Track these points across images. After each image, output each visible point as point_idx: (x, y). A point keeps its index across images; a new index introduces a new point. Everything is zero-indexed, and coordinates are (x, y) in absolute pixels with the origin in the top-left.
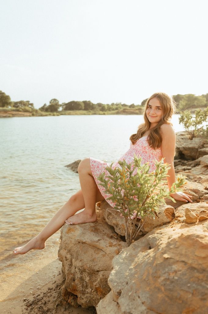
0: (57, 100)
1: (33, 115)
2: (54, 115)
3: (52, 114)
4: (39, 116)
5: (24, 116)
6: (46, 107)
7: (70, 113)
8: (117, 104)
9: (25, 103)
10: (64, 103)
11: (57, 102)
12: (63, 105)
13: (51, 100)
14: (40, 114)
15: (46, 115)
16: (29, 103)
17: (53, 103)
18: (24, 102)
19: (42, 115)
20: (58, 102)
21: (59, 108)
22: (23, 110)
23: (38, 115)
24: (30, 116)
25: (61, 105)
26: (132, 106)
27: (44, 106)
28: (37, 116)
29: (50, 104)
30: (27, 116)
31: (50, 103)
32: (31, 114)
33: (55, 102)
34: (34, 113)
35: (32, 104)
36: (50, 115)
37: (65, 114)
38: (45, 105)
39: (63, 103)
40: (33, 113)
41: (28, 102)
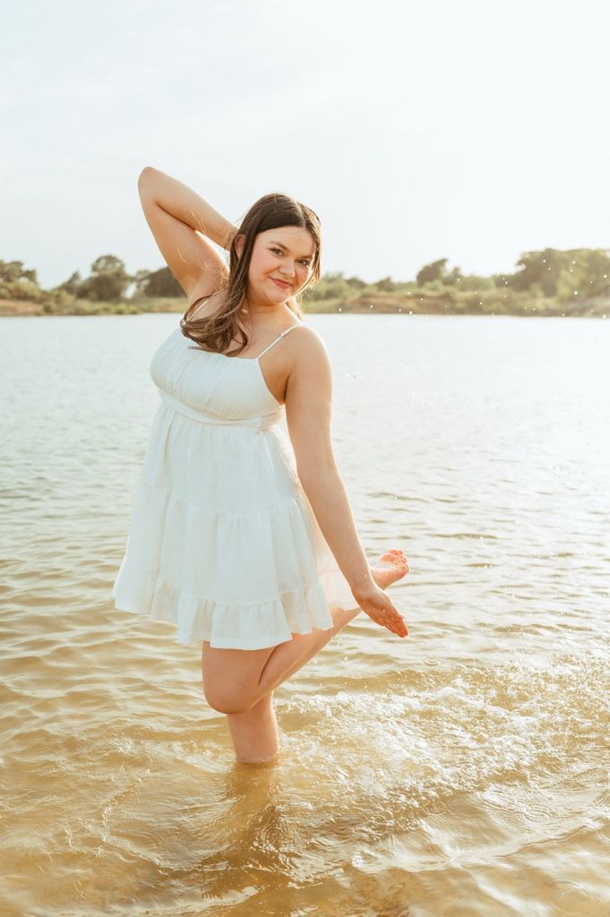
0: (120, 261)
1: (48, 311)
2: (120, 313)
3: (113, 308)
4: (70, 314)
5: (15, 313)
6: (78, 283)
7: (168, 306)
8: (331, 276)
9: (6, 269)
10: (146, 271)
11: (118, 265)
12: (140, 277)
13: (98, 261)
14: (72, 310)
15: (94, 313)
16: (20, 271)
17: (105, 269)
18: (5, 265)
19: (79, 313)
20: (122, 266)
21: (126, 288)
22: (10, 291)
23: (66, 311)
24: (38, 314)
25: (132, 279)
26: (385, 285)
27: (70, 281)
28: (60, 313)
29: (95, 274)
30: (25, 314)
31: (94, 269)
32: (40, 308)
33: (110, 266)
34: (52, 304)
35: (30, 275)
36: (107, 311)
37: (149, 311)
38: (75, 276)
39: (139, 272)
40: (48, 304)
41: (18, 264)
